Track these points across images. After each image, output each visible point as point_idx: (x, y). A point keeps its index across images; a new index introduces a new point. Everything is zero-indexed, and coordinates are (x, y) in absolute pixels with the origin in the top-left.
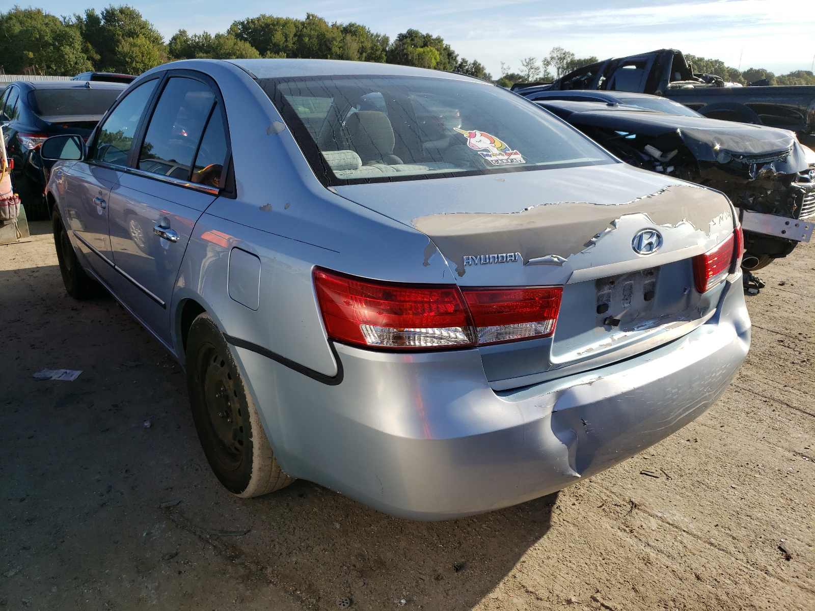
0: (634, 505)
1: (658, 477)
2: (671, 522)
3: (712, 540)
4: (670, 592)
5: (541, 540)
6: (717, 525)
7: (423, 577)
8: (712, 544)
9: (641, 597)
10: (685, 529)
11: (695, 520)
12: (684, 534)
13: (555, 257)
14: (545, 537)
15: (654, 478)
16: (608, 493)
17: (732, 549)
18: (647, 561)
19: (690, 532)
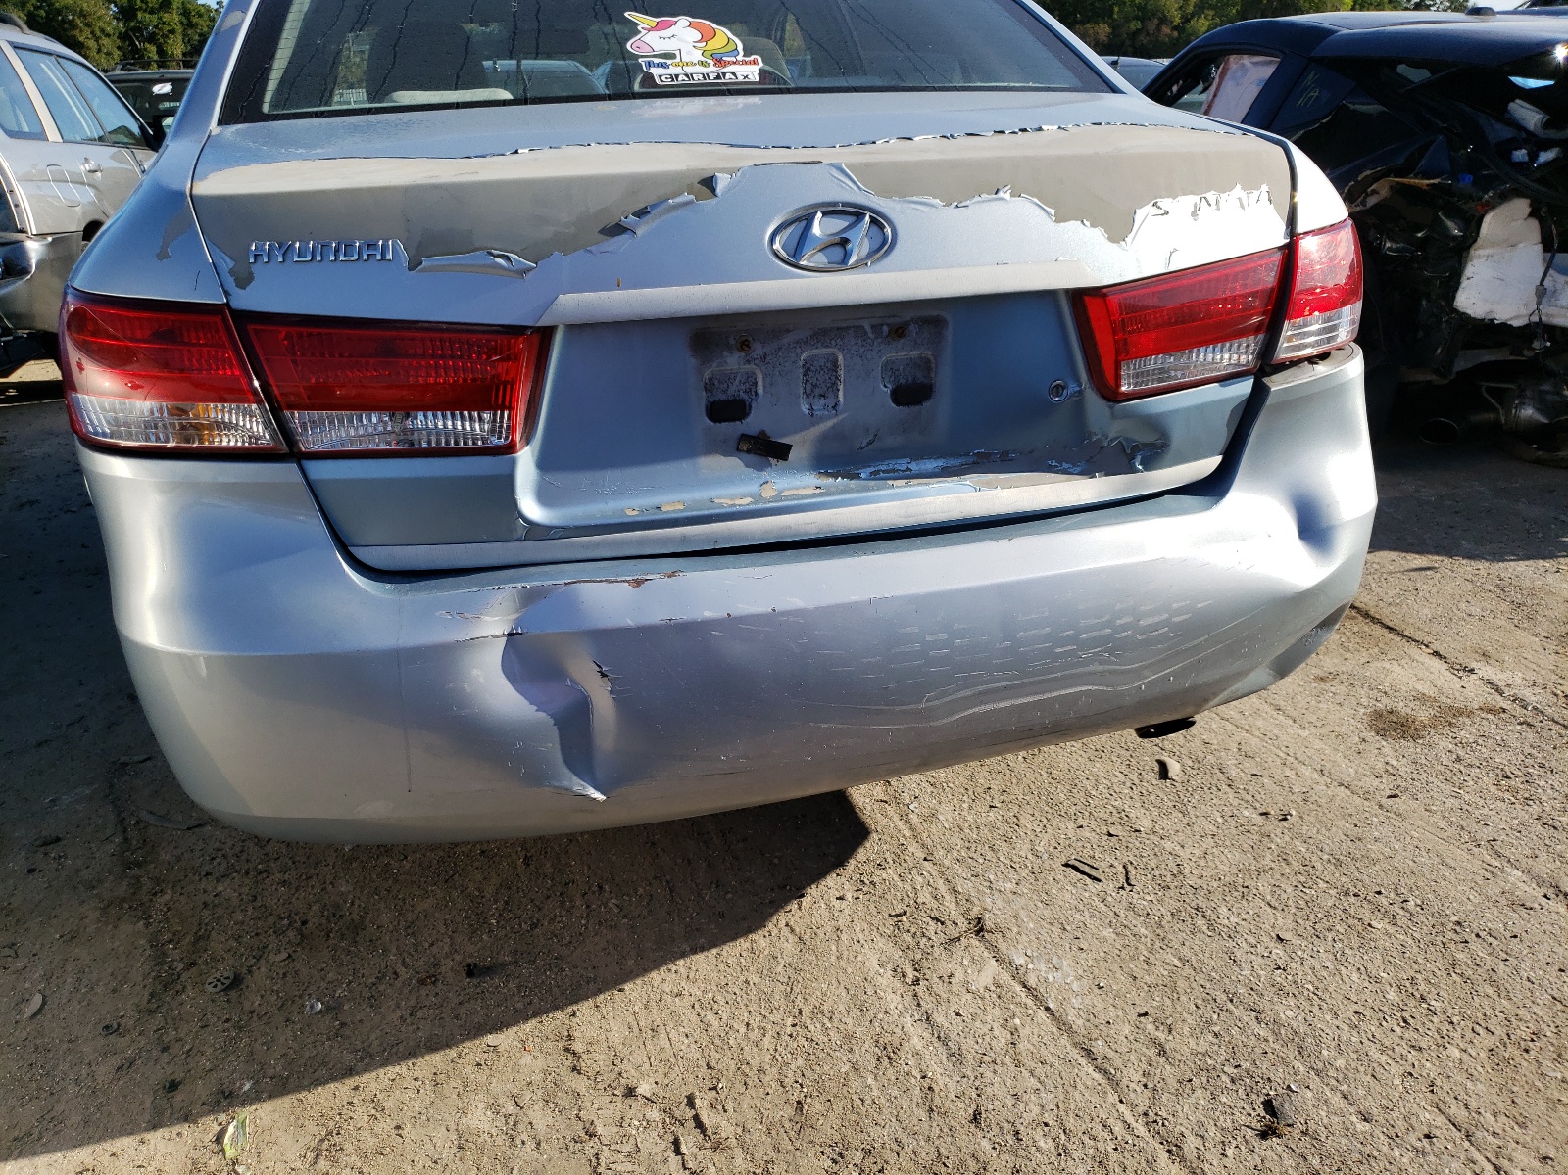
0: (979, 928)
1: (1099, 881)
2: (1032, 982)
3: (1099, 1047)
4: (875, 1132)
5: (700, 957)
6: (1146, 1014)
7: (401, 970)
8: (1088, 1053)
9: (799, 1125)
10: (1051, 1005)
11: (1100, 991)
12: (1042, 1014)
13: (498, 256)
14: (714, 951)
15: (1088, 881)
16: (943, 888)
17: (1132, 1076)
18: (889, 1053)
19: (1058, 1015)
